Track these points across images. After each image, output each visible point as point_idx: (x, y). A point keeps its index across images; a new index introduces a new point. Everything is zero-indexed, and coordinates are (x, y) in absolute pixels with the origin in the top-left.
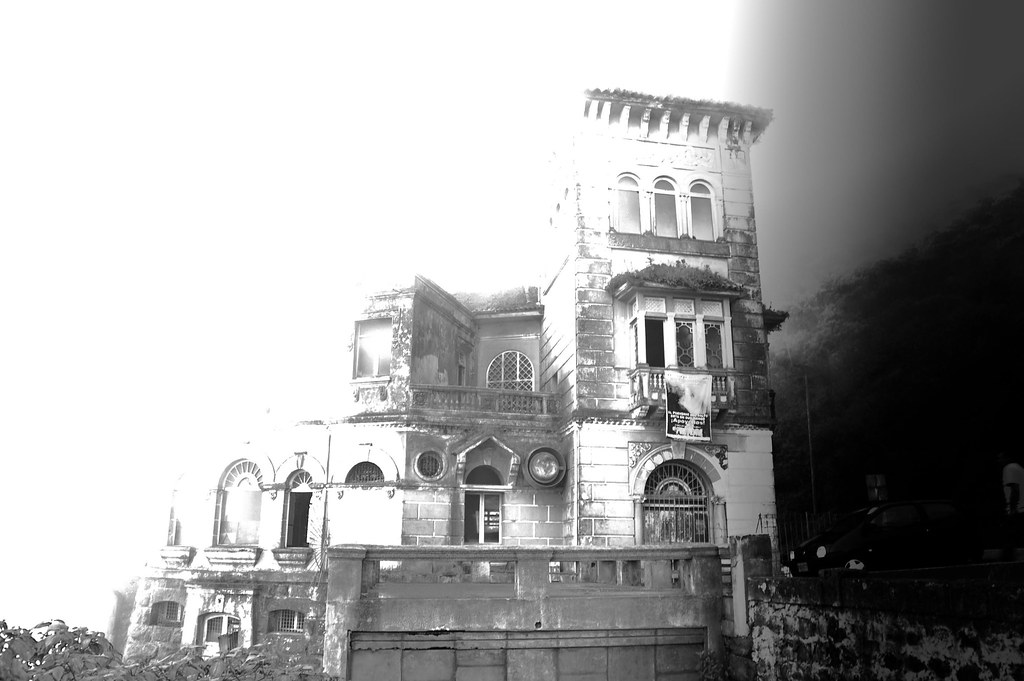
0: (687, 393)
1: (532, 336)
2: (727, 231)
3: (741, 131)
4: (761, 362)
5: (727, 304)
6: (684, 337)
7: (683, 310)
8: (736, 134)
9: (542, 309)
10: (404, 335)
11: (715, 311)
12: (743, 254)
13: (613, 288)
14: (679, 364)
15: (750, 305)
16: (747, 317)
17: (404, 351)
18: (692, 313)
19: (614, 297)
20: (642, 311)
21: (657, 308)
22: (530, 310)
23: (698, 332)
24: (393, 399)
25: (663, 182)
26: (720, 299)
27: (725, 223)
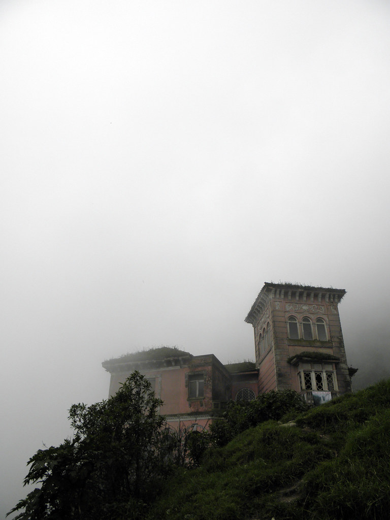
0: (322, 398)
1: (255, 382)
2: (331, 337)
3: (334, 298)
4: (349, 388)
5: (334, 365)
6: (319, 379)
7: (318, 367)
8: (332, 300)
9: (258, 370)
10: (208, 380)
11: (330, 368)
12: (339, 345)
13: (290, 361)
14: (318, 389)
15: (343, 365)
16: (342, 370)
17: (209, 387)
18: (321, 369)
19: (290, 364)
20: (302, 369)
21: (308, 367)
22: (254, 371)
23: (324, 376)
24: (206, 406)
25: (306, 319)
26: (331, 363)
27: (330, 334)
